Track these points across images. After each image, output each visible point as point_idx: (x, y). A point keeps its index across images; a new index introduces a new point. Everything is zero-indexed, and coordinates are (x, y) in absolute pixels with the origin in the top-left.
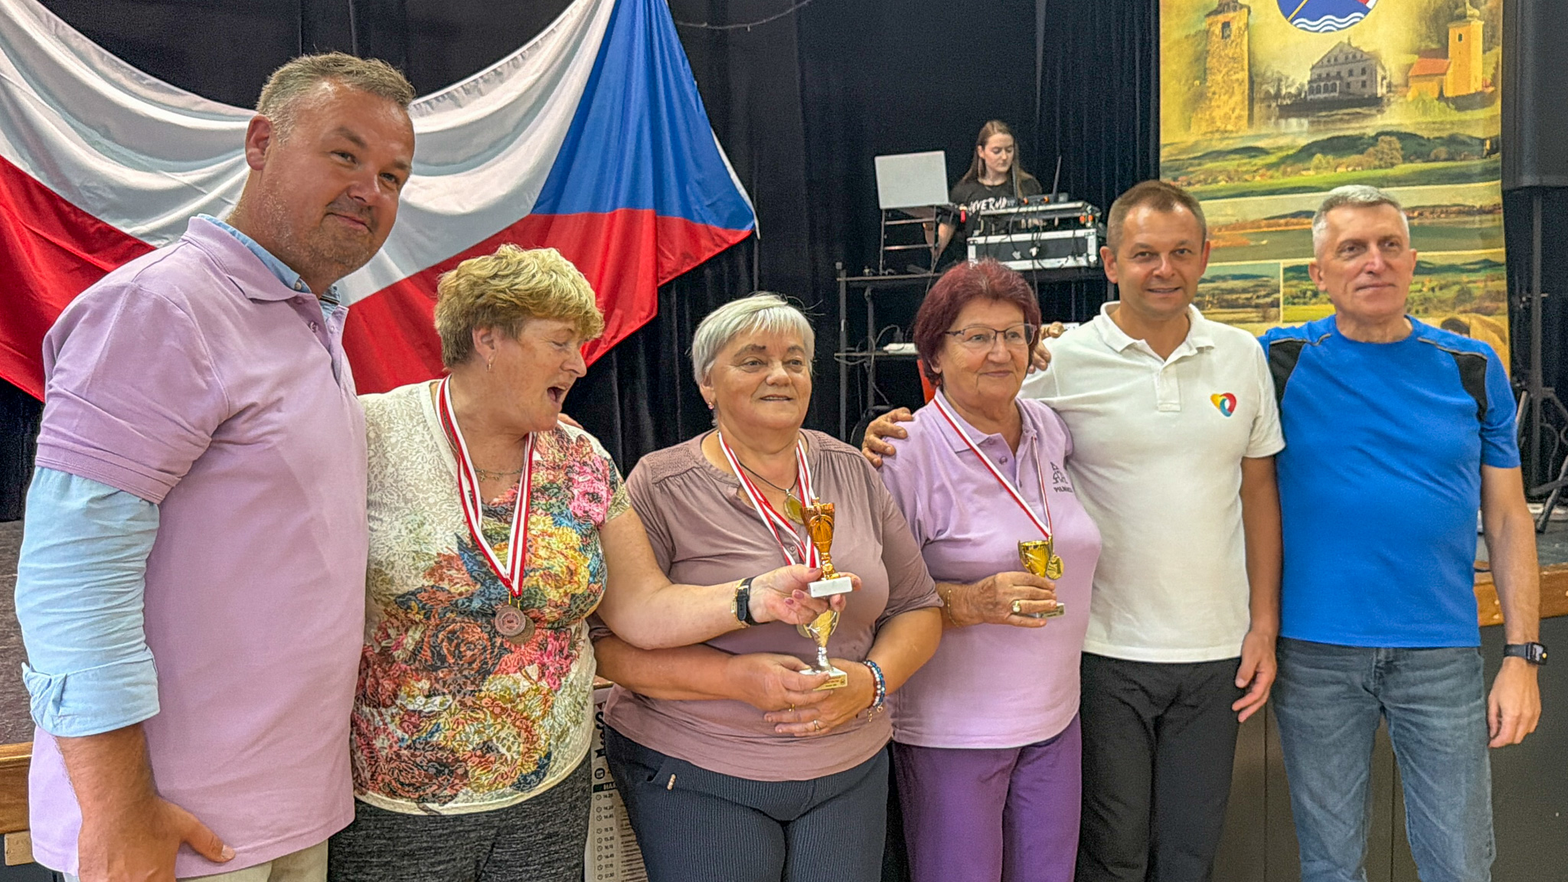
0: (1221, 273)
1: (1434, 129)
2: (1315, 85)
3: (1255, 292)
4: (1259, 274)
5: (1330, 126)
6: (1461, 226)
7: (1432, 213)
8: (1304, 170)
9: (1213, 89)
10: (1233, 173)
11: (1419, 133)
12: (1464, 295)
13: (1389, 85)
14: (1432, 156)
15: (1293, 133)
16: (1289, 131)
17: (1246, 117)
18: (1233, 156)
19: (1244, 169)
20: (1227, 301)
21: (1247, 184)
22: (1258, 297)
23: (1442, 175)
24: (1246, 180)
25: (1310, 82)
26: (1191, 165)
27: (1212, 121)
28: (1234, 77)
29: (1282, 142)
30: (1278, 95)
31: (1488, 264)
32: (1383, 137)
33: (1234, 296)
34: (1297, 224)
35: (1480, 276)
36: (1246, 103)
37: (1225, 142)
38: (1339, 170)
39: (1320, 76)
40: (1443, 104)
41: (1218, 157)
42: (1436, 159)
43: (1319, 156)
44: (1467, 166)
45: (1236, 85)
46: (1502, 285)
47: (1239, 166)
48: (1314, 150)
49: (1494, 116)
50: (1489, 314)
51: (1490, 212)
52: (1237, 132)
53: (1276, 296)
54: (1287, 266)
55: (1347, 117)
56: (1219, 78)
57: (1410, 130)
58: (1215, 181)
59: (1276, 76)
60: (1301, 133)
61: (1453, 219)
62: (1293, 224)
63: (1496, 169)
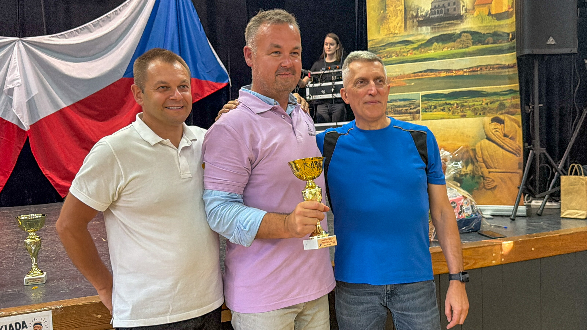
0: (395, 98)
1: (487, 30)
2: (433, 11)
3: (409, 107)
4: (410, 98)
5: (440, 30)
6: (500, 74)
7: (486, 68)
8: (429, 50)
9: (389, 15)
10: (398, 53)
11: (480, 31)
12: (502, 106)
13: (466, 10)
14: (486, 42)
15: (424, 33)
16: (422, 32)
17: (404, 26)
18: (398, 45)
19: (403, 51)
20: (397, 111)
21: (405, 57)
22: (411, 109)
23: (491, 50)
24: (404, 56)
25: (431, 9)
26: (381, 49)
27: (389, 29)
28: (398, 8)
29: (419, 37)
30: (417, 16)
31: (512, 91)
32: (463, 34)
33: (400, 109)
34: (427, 75)
35: (508, 97)
36: (403, 20)
37: (395, 39)
38: (444, 50)
39: (435, 6)
40: (490, 17)
41: (392, 45)
42: (488, 44)
43: (435, 44)
44: (502, 46)
45: (399, 12)
46: (518, 101)
47: (401, 49)
48: (433, 41)
49: (513, 22)
50: (513, 115)
51: (512, 67)
52: (400, 33)
53: (418, 108)
54: (423, 94)
55: (447, 25)
56: (391, 9)
57: (475, 30)
58: (391, 56)
59: (416, 7)
60: (428, 33)
61: (496, 71)
62: (425, 75)
63: (514, 47)
